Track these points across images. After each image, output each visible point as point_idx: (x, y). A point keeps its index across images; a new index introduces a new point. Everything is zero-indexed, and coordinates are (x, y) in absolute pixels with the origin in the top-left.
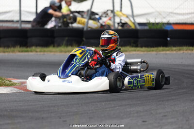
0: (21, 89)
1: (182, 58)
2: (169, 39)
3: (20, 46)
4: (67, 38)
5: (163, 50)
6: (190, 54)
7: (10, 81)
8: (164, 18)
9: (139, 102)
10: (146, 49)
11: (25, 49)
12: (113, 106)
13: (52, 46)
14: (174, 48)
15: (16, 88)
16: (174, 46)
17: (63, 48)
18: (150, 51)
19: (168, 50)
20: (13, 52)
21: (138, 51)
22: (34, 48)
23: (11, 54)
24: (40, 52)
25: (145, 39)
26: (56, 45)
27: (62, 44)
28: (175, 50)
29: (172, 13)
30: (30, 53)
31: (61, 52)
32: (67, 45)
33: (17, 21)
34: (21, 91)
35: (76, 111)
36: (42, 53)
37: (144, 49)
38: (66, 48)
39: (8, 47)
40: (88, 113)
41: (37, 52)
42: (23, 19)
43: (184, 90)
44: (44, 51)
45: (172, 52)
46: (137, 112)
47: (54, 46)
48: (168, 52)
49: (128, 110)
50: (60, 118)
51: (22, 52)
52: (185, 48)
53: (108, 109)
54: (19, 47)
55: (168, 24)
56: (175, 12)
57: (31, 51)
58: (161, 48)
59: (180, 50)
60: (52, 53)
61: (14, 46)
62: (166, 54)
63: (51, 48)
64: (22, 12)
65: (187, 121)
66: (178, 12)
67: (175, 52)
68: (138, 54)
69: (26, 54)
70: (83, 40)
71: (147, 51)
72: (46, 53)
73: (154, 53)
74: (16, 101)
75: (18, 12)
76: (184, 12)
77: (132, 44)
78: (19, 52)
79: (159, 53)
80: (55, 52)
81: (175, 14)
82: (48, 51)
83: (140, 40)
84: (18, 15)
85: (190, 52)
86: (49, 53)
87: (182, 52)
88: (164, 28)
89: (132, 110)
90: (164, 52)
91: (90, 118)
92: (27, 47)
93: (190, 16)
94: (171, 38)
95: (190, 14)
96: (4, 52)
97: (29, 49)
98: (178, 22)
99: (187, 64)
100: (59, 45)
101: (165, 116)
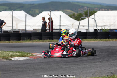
10: (100, 40)
11: (51, 40)
14: (110, 40)
22: (54, 40)
23: (45, 42)
25: (100, 36)
37: (99, 40)
39: (45, 40)
41: (55, 42)
52: (115, 39)
57: (53, 41)
58: (105, 40)
59: (112, 40)
61: (47, 39)
68: (95, 42)
73: (102, 41)
77: (94, 38)
78: (48, 42)
83: (98, 36)
87: (113, 41)
92: (53, 40)
94: (111, 35)
96: (42, 42)
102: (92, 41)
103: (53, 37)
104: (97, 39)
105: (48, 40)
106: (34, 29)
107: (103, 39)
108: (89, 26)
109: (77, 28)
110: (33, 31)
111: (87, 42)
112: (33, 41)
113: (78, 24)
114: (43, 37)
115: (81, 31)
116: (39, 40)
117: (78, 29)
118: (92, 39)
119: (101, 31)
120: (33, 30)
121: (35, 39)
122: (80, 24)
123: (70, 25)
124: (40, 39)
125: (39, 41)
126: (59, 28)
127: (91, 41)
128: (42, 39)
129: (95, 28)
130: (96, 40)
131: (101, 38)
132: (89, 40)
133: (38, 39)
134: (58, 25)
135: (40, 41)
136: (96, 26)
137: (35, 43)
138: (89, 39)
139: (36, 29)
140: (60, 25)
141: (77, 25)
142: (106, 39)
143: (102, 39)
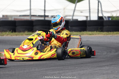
18: (108, 34)
21: (101, 34)
23: (21, 36)
25: (107, 27)
37: (105, 33)
39: (20, 32)
54: (27, 31)
58: (115, 33)
61: (24, 31)
68: (100, 36)
70: (68, 28)
71: (107, 34)
73: (111, 35)
77: (99, 30)
78: (26, 35)
79: (114, 35)
83: (105, 27)
92: (33, 32)
96: (17, 35)
102: (95, 34)
103: (34, 27)
104: (102, 31)
105: (26, 33)
106: (3, 16)
107: (113, 31)
108: (90, 12)
109: (71, 14)
110: (2, 18)
111: (87, 35)
112: (2, 34)
113: (74, 8)
114: (17, 28)
115: (77, 20)
116: (12, 32)
117: (73, 16)
118: (95, 32)
119: (109, 19)
120: (1, 16)
121: (5, 31)
122: (76, 9)
123: (60, 9)
124: (14, 30)
125: (12, 34)
126: (43, 14)
127: (93, 34)
128: (17, 30)
129: (100, 15)
130: (101, 33)
131: (109, 30)
132: (90, 33)
133: (10, 31)
134: (42, 10)
135: (14, 33)
136: (102, 11)
137: (5, 36)
138: (89, 31)
139: (6, 16)
140: (45, 10)
142: (117, 31)
143: (111, 31)
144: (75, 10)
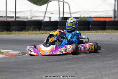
0: (7, 55)
1: (98, 37)
2: (90, 26)
3: (6, 31)
4: (33, 26)
5: (87, 33)
6: (102, 35)
7: (0, 51)
8: (88, 14)
9: (73, 62)
11: (9, 33)
12: (58, 64)
13: (24, 31)
14: (93, 31)
15: (4, 55)
16: (93, 30)
17: (30, 32)
19: (90, 33)
20: (2, 34)
22: (14, 32)
24: (18, 34)
26: (26, 30)
27: (30, 30)
28: (94, 32)
29: (92, 11)
30: (12, 35)
31: (29, 34)
32: (33, 30)
33: (5, 17)
34: (6, 56)
35: (38, 67)
36: (19, 35)
38: (32, 32)
40: (44, 69)
41: (15, 34)
42: (8, 15)
43: (99, 55)
44: (20, 34)
45: (92, 34)
46: (72, 68)
47: (25, 31)
48: (90, 34)
49: (67, 67)
50: (28, 72)
51: (7, 34)
52: (99, 31)
53: (55, 67)
55: (90, 17)
56: (94, 11)
57: (12, 34)
58: (86, 31)
59: (97, 32)
60: (24, 35)
61: (3, 31)
62: (89, 35)
63: (23, 32)
64: (7, 12)
65: (100, 72)
66: (96, 11)
67: (94, 34)
69: (9, 35)
70: (42, 27)
72: (20, 35)
74: (3, 62)
75: (5, 11)
76: (99, 11)
78: (6, 34)
80: (26, 34)
81: (94, 12)
82: (22, 34)
84: (5, 13)
85: (102, 33)
86: (23, 35)
87: (98, 33)
88: (87, 20)
89: (69, 66)
90: (88, 34)
91: (45, 72)
93: (103, 13)
94: (91, 26)
95: (102, 12)
97: (11, 33)
98: (96, 16)
99: (101, 40)
100: (28, 30)
101: (88, 70)
103: (11, 27)
109: (43, 15)
113: (45, 11)
117: (45, 17)
123: (28, 11)
140: (16, 12)
141: (43, 12)
144: (46, 12)
